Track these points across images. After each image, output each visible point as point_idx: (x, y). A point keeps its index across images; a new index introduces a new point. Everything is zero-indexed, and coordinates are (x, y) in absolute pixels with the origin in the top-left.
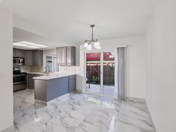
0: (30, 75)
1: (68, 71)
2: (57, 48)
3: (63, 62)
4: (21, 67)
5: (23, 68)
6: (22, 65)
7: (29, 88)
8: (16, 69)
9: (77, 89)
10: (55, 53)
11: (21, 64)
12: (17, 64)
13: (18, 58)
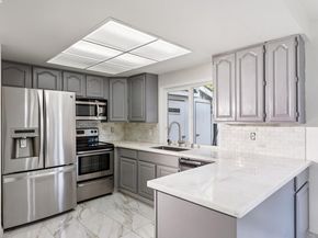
0: (124, 153)
1: (263, 146)
2: (215, 57)
3: (248, 108)
4: (100, 126)
5: (104, 128)
6: (102, 121)
7: (119, 191)
8: (88, 133)
9: (311, 230)
10: (209, 79)
11: (100, 118)
12: (90, 118)
13: (93, 100)
